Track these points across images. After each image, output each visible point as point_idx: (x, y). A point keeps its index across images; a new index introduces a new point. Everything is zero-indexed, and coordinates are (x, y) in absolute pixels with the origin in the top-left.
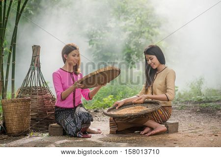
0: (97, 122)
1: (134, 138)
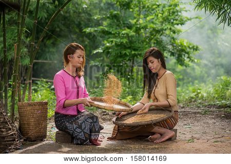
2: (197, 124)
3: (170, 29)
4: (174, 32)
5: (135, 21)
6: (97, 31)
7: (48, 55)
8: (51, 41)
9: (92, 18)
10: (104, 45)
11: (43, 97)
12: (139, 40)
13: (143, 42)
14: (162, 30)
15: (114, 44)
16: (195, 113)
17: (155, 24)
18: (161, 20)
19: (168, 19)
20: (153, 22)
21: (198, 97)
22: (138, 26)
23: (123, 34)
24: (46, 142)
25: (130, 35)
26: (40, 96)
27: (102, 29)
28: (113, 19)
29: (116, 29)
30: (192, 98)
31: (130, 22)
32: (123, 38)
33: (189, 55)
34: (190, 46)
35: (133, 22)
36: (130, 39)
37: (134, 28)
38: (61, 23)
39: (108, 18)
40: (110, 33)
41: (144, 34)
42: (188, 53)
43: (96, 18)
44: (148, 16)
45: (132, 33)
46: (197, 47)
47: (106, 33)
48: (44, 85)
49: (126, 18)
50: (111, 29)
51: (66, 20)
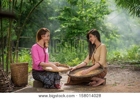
2: (118, 75)
3: (101, 17)
4: (103, 19)
5: (80, 12)
6: (57, 18)
7: (27, 33)
8: (29, 25)
10: (61, 27)
11: (25, 59)
12: (82, 24)
13: (85, 25)
14: (96, 17)
15: (67, 26)
16: (117, 68)
17: (92, 14)
18: (95, 11)
19: (99, 11)
20: (90, 13)
21: (118, 58)
22: (82, 15)
23: (72, 20)
24: (28, 87)
25: (77, 21)
26: (23, 58)
27: (60, 17)
28: (66, 11)
29: (68, 17)
30: (115, 58)
31: (77, 13)
32: (72, 23)
33: (112, 32)
34: (113, 27)
35: (79, 13)
36: (77, 23)
37: (79, 17)
38: (35, 14)
39: (64, 10)
40: (65, 20)
41: (85, 20)
43: (56, 11)
44: (87, 9)
45: (78, 20)
47: (62, 20)
48: (26, 52)
49: (74, 10)
50: (65, 18)
51: (38, 12)
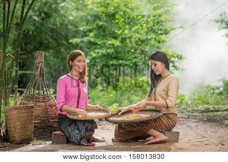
0: (101, 130)
1: (139, 146)
2: (180, 127)
3: (155, 39)
4: (159, 42)
5: (121, 31)
6: (84, 41)
9: (79, 29)
10: (91, 55)
12: (125, 50)
13: (129, 52)
14: (147, 40)
15: (100, 54)
17: (140, 34)
18: (146, 30)
19: (152, 29)
20: (138, 32)
21: (182, 103)
22: (124, 36)
23: (108, 44)
25: (115, 45)
27: (88, 40)
28: (99, 29)
29: (102, 39)
31: (116, 32)
32: (108, 48)
33: (174, 64)
34: (175, 56)
35: (119, 32)
36: (116, 49)
37: (120, 39)
38: (49, 35)
39: (94, 28)
40: (96, 44)
41: (129, 44)
42: (172, 62)
43: (82, 29)
44: (133, 27)
45: (117, 43)
46: (181, 56)
47: (92, 45)
50: (98, 40)
51: (54, 32)
